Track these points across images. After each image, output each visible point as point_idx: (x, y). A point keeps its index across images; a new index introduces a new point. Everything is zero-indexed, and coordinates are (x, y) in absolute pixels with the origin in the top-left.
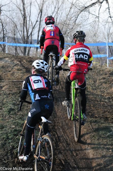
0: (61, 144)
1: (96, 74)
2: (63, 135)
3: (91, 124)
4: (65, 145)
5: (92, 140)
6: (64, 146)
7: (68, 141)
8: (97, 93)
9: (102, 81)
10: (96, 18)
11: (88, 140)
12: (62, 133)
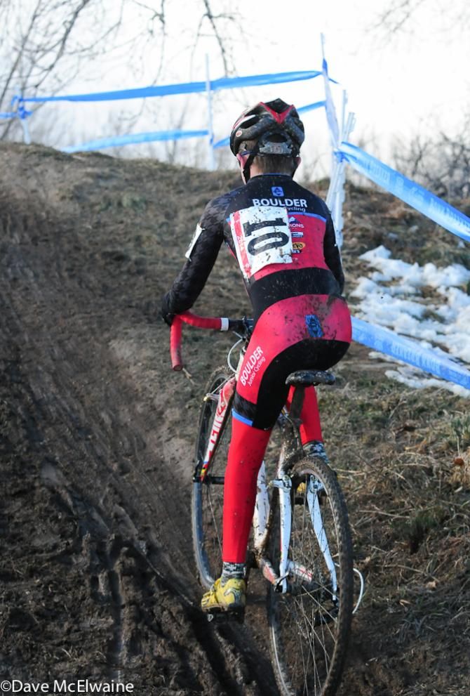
0: (49, 430)
1: (175, 189)
2: (59, 397)
4: (68, 433)
5: (186, 411)
6: (65, 438)
7: (82, 416)
11: (168, 411)
12: (53, 389)
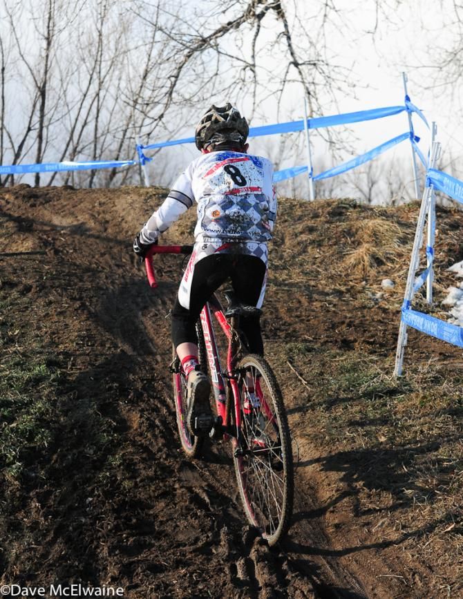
1: (280, 219)
3: (291, 363)
8: (290, 281)
9: (304, 237)
10: (244, 69)
